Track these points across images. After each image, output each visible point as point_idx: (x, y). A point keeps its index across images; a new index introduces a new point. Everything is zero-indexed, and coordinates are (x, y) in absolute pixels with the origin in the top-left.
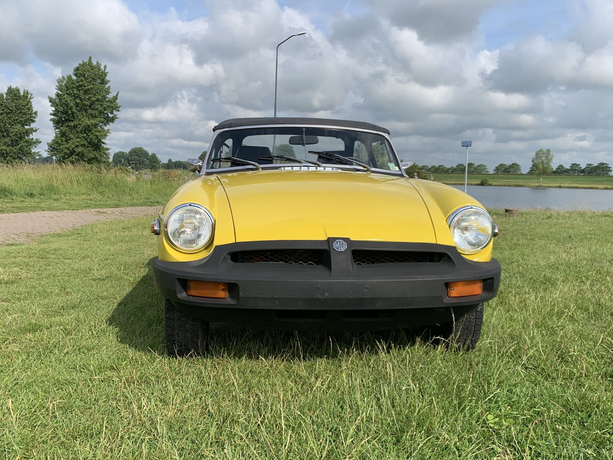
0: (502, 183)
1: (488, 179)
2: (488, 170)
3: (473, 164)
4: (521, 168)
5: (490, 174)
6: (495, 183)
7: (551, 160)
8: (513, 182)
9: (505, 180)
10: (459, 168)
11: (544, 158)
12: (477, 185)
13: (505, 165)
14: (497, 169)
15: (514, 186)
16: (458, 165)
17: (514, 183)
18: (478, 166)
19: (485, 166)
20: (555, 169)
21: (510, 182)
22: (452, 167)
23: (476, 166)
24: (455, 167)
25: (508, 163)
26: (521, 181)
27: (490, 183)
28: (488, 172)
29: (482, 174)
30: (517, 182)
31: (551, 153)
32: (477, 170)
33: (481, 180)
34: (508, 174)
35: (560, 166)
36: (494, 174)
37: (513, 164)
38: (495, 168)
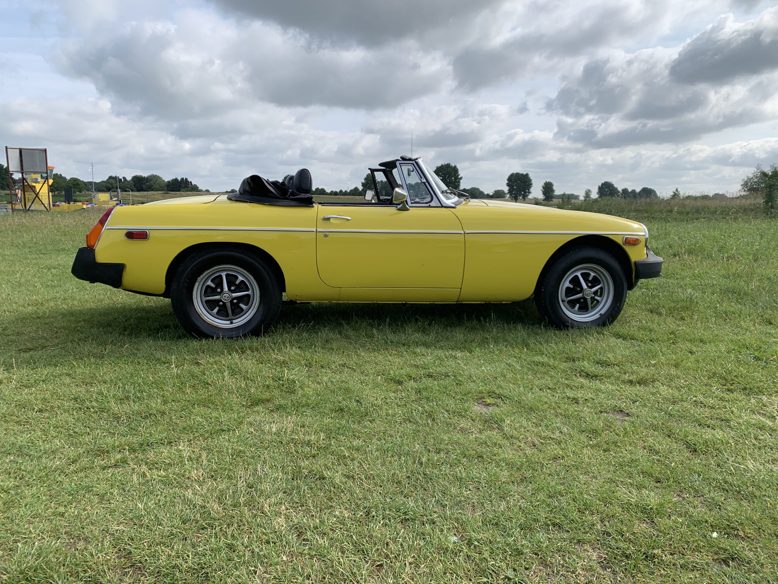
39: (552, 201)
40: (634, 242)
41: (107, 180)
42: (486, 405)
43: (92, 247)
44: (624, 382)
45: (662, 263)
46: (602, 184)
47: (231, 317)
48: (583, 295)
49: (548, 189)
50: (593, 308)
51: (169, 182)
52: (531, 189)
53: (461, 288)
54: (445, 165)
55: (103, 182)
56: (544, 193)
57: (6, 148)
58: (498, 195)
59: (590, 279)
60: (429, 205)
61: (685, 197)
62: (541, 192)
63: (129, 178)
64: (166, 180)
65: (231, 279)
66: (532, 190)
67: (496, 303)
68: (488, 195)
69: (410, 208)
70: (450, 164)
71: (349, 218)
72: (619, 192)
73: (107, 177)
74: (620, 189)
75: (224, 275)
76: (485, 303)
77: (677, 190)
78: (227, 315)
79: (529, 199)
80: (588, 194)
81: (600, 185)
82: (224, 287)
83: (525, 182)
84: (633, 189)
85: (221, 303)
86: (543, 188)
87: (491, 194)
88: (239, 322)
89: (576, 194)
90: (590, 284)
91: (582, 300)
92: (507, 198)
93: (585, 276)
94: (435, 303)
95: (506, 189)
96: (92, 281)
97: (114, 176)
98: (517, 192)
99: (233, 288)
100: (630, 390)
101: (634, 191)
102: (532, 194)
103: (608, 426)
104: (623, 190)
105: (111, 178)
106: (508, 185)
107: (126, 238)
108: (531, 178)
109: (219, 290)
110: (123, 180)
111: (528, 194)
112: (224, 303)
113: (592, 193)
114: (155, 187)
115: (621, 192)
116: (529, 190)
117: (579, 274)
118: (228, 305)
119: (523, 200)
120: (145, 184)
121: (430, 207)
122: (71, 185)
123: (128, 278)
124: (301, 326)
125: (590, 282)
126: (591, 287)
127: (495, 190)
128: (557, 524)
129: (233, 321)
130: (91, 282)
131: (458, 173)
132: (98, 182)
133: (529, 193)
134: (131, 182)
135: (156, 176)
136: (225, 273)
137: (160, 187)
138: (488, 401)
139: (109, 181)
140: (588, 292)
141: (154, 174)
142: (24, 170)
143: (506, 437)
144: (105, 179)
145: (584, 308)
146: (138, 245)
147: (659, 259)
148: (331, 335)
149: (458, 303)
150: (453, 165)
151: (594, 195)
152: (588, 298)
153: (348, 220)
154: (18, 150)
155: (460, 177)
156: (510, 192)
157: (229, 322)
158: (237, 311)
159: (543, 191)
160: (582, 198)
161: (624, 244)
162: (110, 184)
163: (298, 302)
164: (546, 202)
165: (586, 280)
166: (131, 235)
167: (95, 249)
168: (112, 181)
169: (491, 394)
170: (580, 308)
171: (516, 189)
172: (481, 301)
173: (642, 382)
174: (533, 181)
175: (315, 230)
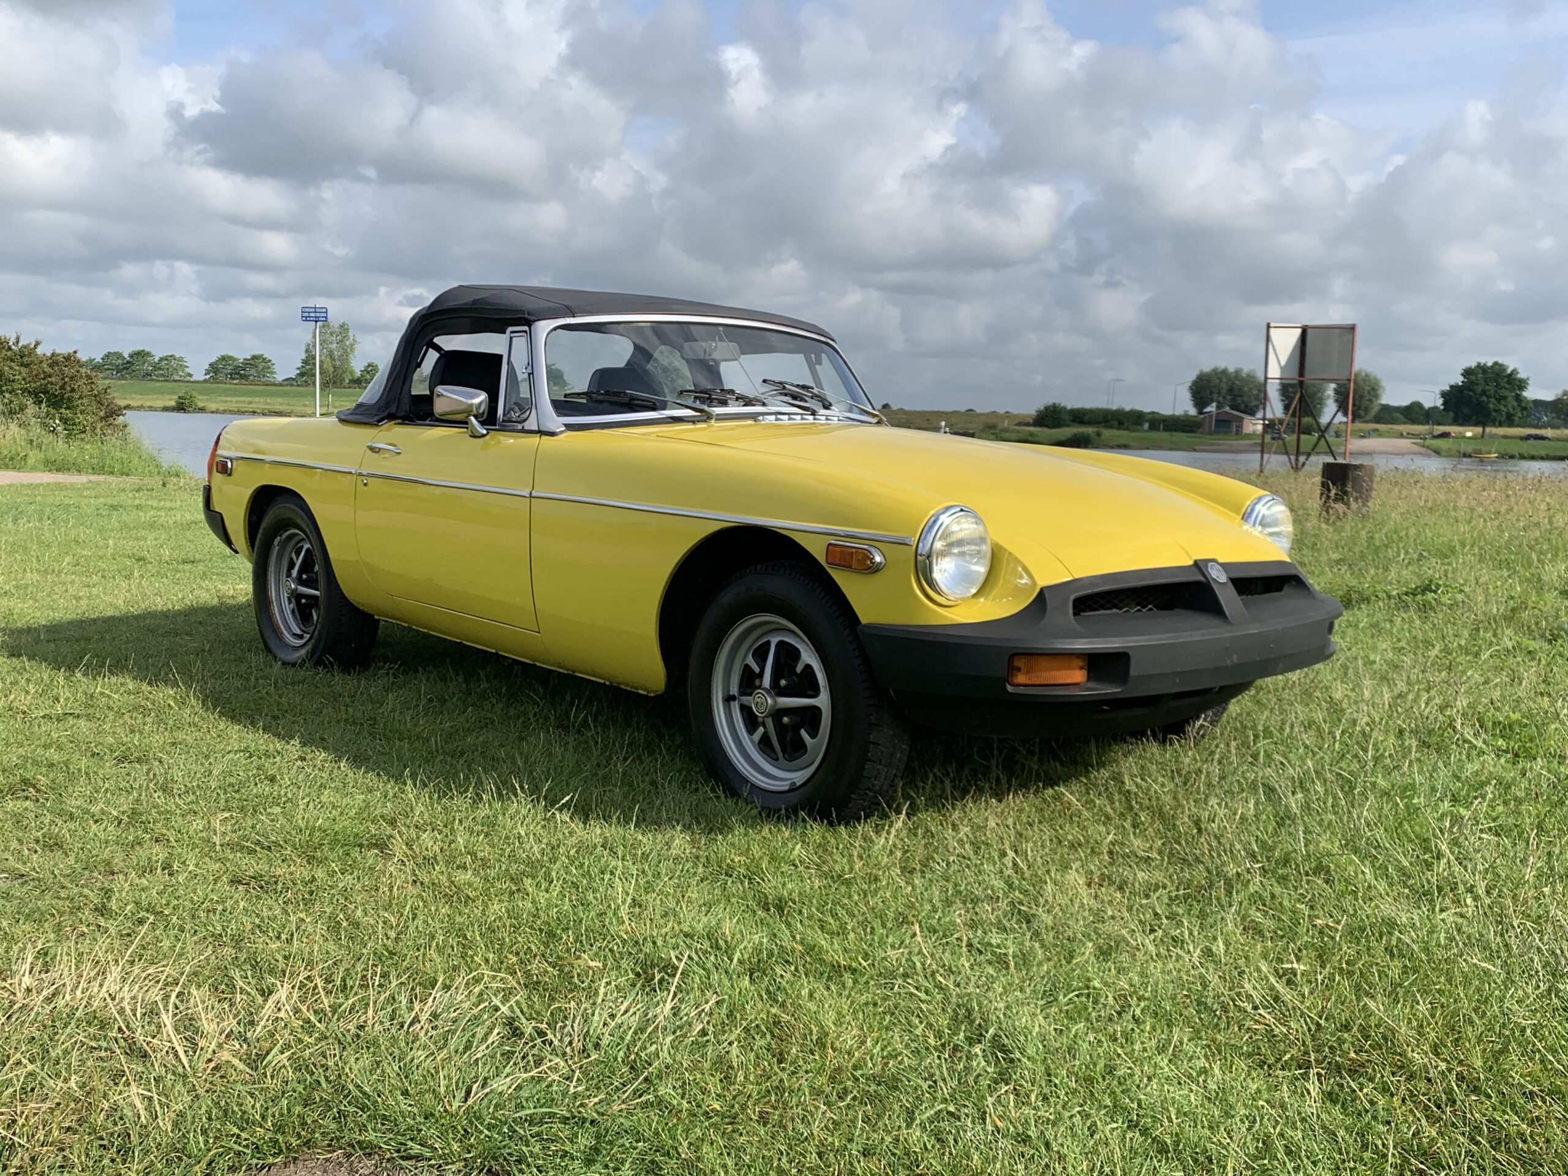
0: (233, 406)
1: (194, 394)
2: (188, 370)
3: (148, 354)
4: (276, 368)
5: (195, 382)
6: (213, 406)
7: (352, 350)
8: (259, 403)
9: (239, 399)
10: (111, 364)
11: (335, 345)
12: (166, 409)
13: (231, 358)
14: (214, 368)
15: (264, 415)
16: (108, 355)
17: (262, 406)
18: (161, 359)
19: (181, 359)
20: (358, 374)
21: (250, 403)
22: (92, 360)
23: (157, 360)
24: (99, 359)
25: (241, 355)
26: (280, 400)
27: (200, 405)
28: (190, 375)
29: (176, 381)
30: (268, 404)
31: (351, 334)
32: (160, 369)
33: (176, 397)
34: (243, 381)
35: (369, 365)
36: (205, 381)
37: (254, 357)
38: (207, 367)
40: (846, 561)
53: (540, 633)
59: (799, 669)
60: (523, 427)
69: (490, 433)
71: (398, 450)
75: (306, 547)
82: (295, 569)
88: (305, 638)
99: (304, 577)
117: (774, 641)
121: (523, 431)
140: (760, 700)
142: (1306, 377)
153: (397, 453)
154: (1299, 331)
157: (300, 634)
161: (828, 564)
175: (355, 471)
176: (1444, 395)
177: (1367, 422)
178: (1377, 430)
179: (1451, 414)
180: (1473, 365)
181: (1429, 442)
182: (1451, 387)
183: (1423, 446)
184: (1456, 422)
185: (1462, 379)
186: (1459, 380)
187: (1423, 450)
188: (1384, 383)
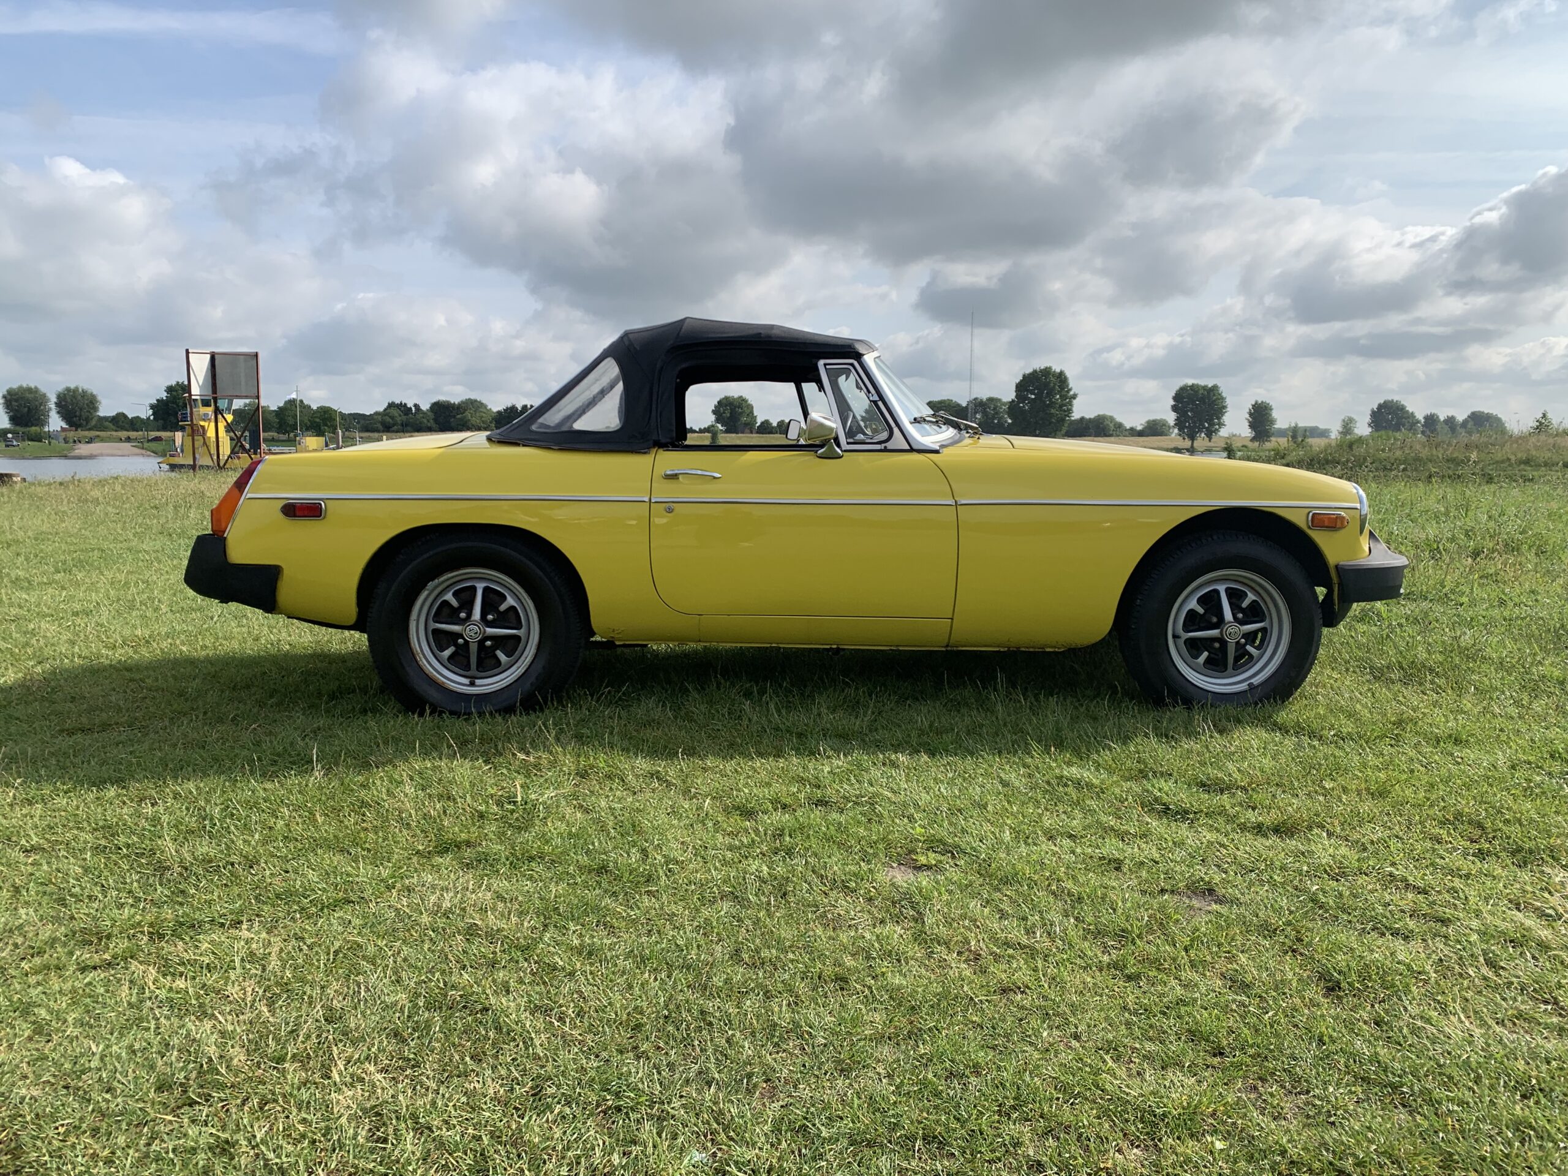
39: (1270, 441)
40: (1332, 523)
41: (385, 410)
42: (915, 868)
43: (220, 534)
44: (1243, 828)
45: (1405, 567)
46: (1380, 406)
47: (473, 671)
48: (1221, 633)
49: (1260, 416)
50: (1238, 667)
51: (499, 412)
52: (1224, 417)
53: (952, 619)
54: (1041, 371)
55: (377, 413)
56: (1252, 426)
57: (187, 352)
58: (1154, 429)
59: (1244, 605)
60: (885, 447)
61: (1561, 430)
62: (1247, 424)
63: (425, 406)
64: (495, 409)
65: (492, 599)
66: (1226, 418)
67: (1031, 650)
68: (1132, 429)
69: (845, 454)
70: (1050, 368)
71: (718, 475)
72: (1418, 422)
73: (386, 405)
74: (1420, 416)
75: (480, 586)
76: (1009, 650)
77: (1544, 416)
78: (467, 667)
79: (1221, 437)
80: (1347, 426)
81: (1375, 407)
82: (474, 611)
83: (1212, 404)
84: (1450, 415)
85: (461, 641)
86: (1251, 414)
87: (1139, 428)
88: (489, 684)
89: (1322, 426)
90: (1240, 616)
91: (1217, 645)
92: (1173, 435)
93: (1235, 596)
94: (901, 648)
95: (1171, 418)
96: (225, 599)
97: (397, 402)
98: (1194, 422)
99: (490, 617)
100: (1250, 846)
101: (1450, 421)
102: (1226, 428)
103: (1161, 924)
104: (1427, 418)
105: (391, 405)
106: (1175, 408)
107: (281, 516)
108: (1224, 395)
109: (463, 615)
110: (413, 409)
111: (1217, 427)
112: (467, 642)
113: (1358, 425)
114: (474, 423)
115: (1423, 421)
116: (1219, 418)
117: (1222, 588)
118: (474, 648)
119: (1207, 439)
120: (454, 417)
121: (886, 450)
122: (318, 420)
123: (285, 592)
124: (602, 694)
125: (1242, 610)
126: (1243, 623)
127: (1147, 419)
128: (935, 1137)
129: (477, 681)
130: (221, 602)
131: (1068, 386)
132: (368, 414)
133: (1221, 425)
134: (429, 414)
135: (476, 401)
136: (484, 585)
137: (483, 422)
138: (923, 860)
139: (388, 411)
140: (1233, 630)
141: (472, 398)
142: (218, 394)
143: (920, 938)
144: (381, 409)
145: (1217, 664)
146: (304, 530)
147: (1399, 561)
148: (657, 714)
149: (949, 649)
150: (1058, 370)
151: (1363, 429)
152: (1231, 642)
153: (715, 478)
154: (208, 356)
155: (1072, 393)
156: (1179, 423)
157: (466, 681)
158: (487, 663)
159: (1250, 422)
160: (1334, 435)
161: (1309, 528)
162: (390, 417)
163: (617, 643)
164: (1257, 444)
165: (1235, 607)
166: (292, 510)
167: (225, 538)
168: (395, 412)
169: (933, 844)
170: (1208, 661)
171: (1191, 418)
172: (998, 647)
173: (1283, 830)
174: (1229, 402)
175: (647, 499)
176: (152, 407)
177: (90, 429)
178: (98, 436)
179: (161, 422)
180: (174, 383)
181: (146, 445)
182: (158, 400)
183: (143, 448)
184: (164, 429)
185: (165, 394)
186: (164, 395)
187: (143, 452)
188: (99, 398)
